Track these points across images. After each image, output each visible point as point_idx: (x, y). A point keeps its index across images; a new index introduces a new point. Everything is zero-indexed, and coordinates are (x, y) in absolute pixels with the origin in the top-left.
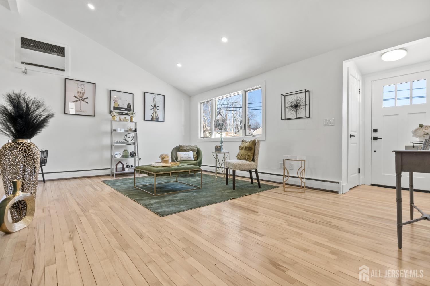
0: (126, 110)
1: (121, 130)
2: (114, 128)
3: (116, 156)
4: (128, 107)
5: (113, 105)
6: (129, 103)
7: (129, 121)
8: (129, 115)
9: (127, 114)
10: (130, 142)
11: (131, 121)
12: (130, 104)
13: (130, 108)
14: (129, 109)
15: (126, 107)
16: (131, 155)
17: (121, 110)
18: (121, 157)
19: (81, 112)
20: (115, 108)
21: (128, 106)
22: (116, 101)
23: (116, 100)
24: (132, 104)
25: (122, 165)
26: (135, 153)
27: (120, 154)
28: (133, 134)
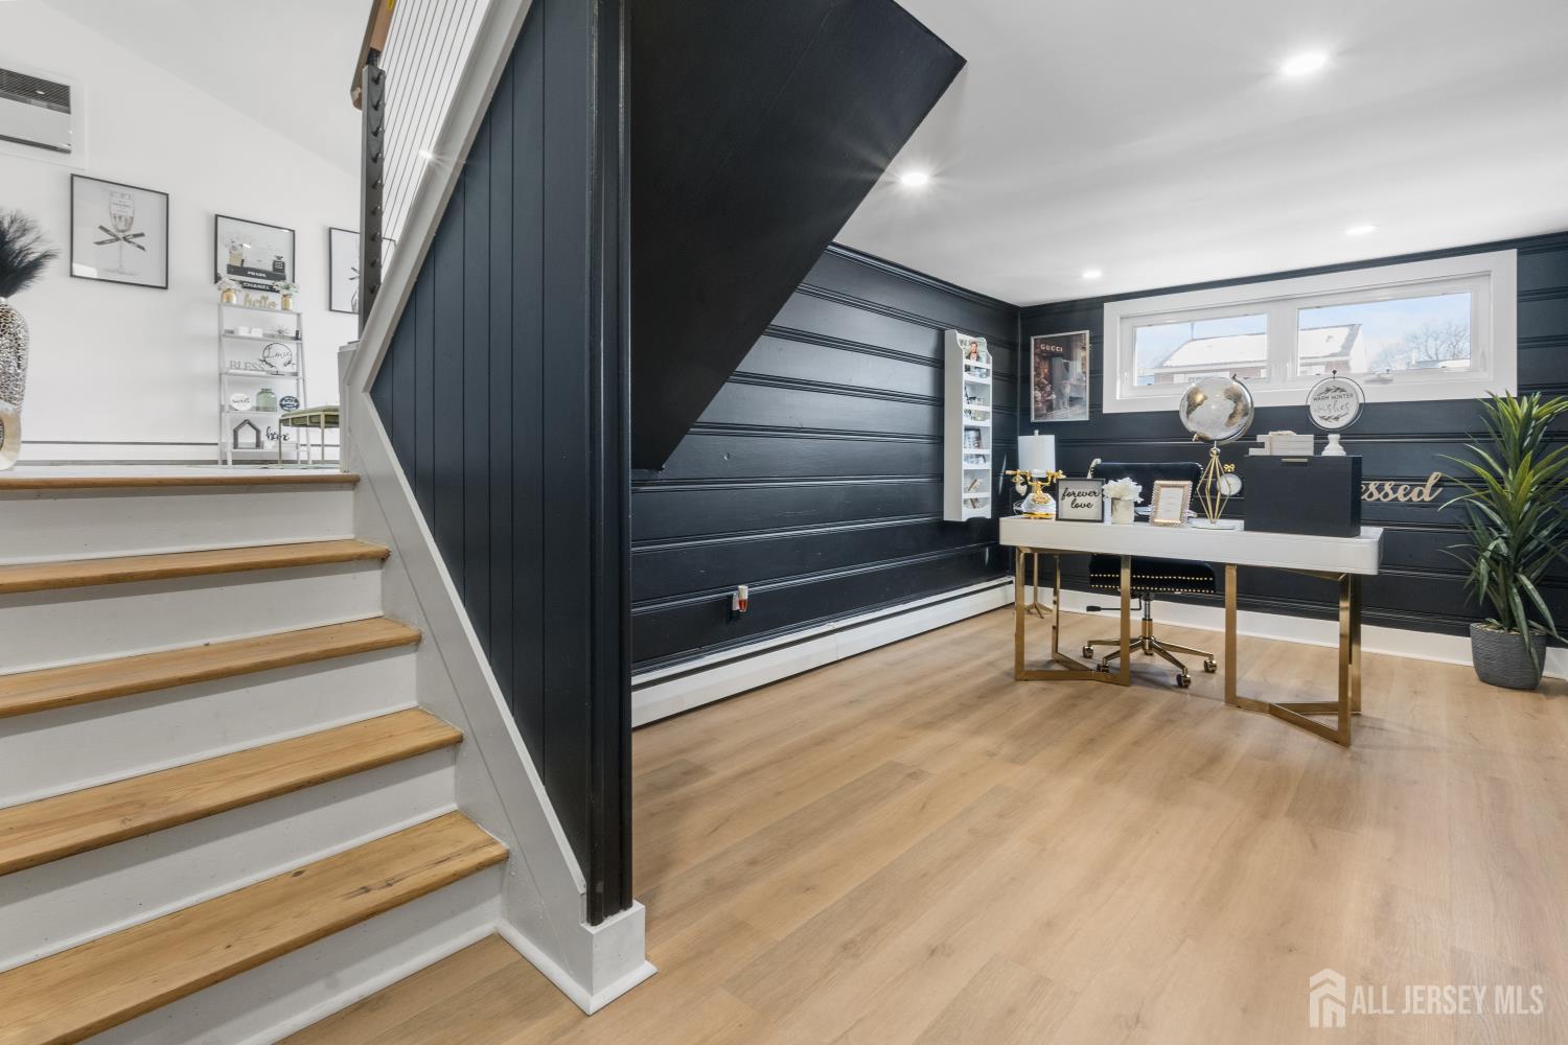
0: (269, 276)
1: (250, 332)
2: (227, 326)
3: (235, 405)
4: (275, 269)
5: (224, 259)
6: (279, 258)
7: (279, 307)
8: (278, 292)
9: (271, 289)
10: (281, 369)
11: (285, 308)
12: (282, 260)
13: (283, 270)
14: (277, 273)
15: (270, 269)
16: (282, 406)
17: (251, 276)
18: (251, 409)
19: (121, 273)
20: (232, 270)
21: (274, 265)
22: (234, 248)
23: (237, 244)
24: (287, 260)
25: (255, 432)
26: (296, 401)
27: (247, 401)
28: (293, 346)
